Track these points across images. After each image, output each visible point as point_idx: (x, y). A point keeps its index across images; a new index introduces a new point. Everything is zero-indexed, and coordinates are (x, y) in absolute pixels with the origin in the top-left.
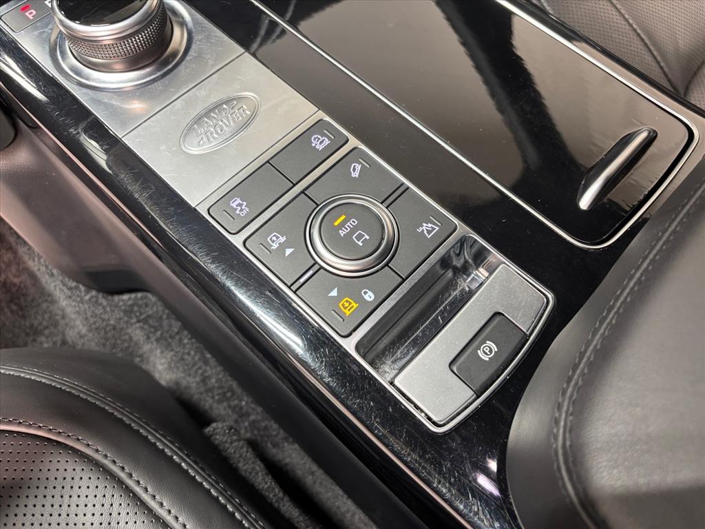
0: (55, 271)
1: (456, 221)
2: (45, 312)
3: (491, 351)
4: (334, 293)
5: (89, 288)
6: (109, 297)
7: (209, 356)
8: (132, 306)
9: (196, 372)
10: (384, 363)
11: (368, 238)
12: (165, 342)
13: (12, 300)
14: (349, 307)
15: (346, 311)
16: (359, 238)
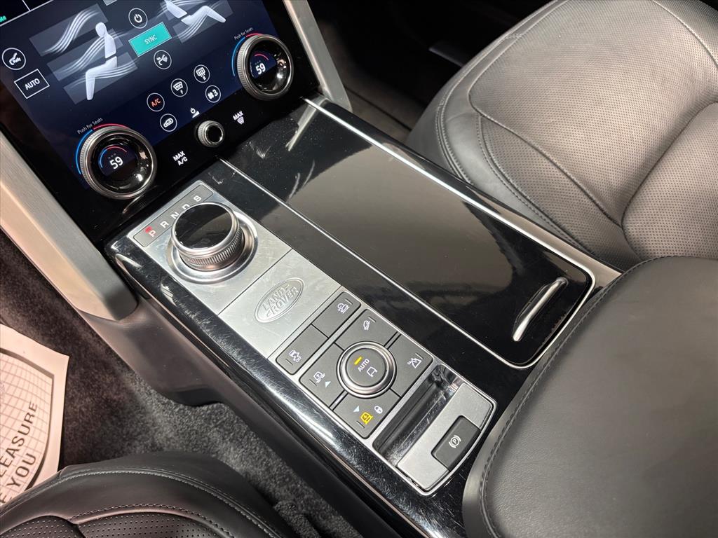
0: (152, 391)
1: (432, 356)
2: (139, 422)
3: (457, 442)
4: (357, 410)
5: (178, 402)
6: (193, 409)
7: (270, 450)
8: (210, 414)
9: (262, 464)
10: (393, 453)
11: (376, 371)
12: (237, 441)
13: (112, 413)
14: (367, 419)
15: (365, 421)
16: (370, 372)
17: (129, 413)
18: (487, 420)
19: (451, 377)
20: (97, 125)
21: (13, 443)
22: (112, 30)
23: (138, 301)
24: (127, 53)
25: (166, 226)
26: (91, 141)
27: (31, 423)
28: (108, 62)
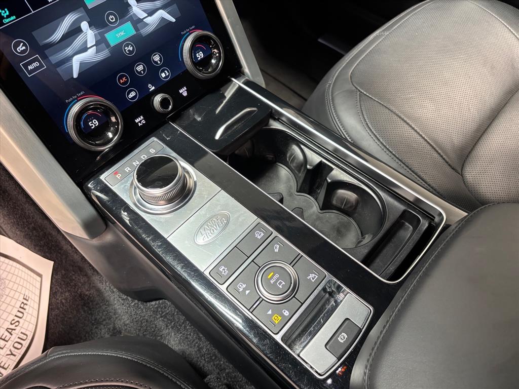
0: (115, 290)
1: (326, 272)
3: (344, 338)
4: (270, 312)
5: (134, 298)
6: (145, 304)
7: (201, 335)
8: (157, 308)
9: (195, 345)
10: (296, 345)
11: (284, 283)
12: (177, 328)
14: (277, 319)
15: (276, 321)
16: (280, 283)
17: (97, 304)
18: (366, 322)
19: (339, 288)
20: (80, 96)
21: (11, 324)
22: (93, 27)
23: (107, 225)
24: (103, 44)
25: (129, 171)
26: (76, 108)
27: (25, 309)
28: (90, 51)
